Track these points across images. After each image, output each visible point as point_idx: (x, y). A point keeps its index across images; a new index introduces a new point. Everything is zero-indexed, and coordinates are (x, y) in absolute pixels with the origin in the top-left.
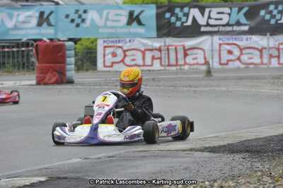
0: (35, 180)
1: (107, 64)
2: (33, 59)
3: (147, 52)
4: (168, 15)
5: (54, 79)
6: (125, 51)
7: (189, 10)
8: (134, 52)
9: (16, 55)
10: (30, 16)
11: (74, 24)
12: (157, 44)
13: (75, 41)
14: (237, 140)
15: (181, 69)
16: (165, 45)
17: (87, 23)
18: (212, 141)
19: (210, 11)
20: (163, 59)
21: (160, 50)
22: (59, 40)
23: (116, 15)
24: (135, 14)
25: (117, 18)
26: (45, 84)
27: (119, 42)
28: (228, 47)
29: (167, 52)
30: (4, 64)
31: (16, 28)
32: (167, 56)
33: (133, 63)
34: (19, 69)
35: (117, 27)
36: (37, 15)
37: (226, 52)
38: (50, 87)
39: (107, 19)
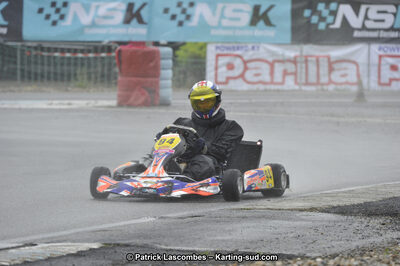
0: (85, 246)
1: (220, 79)
2: (117, 70)
3: (276, 65)
4: (307, 13)
5: (142, 99)
6: (245, 62)
7: (338, 7)
8: (258, 64)
9: (93, 63)
10: (114, 9)
12: (291, 53)
13: (175, 46)
14: (380, 198)
15: (323, 90)
16: (301, 56)
17: (195, 21)
18: (344, 197)
19: (367, 10)
20: (298, 75)
21: (294, 61)
22: (157, 44)
23: (235, 11)
24: (262, 10)
25: (236, 15)
26: (130, 106)
27: (238, 48)
28: (391, 61)
29: (304, 65)
30: (75, 75)
31: (93, 25)
32: (304, 70)
33: (256, 79)
34: (95, 83)
35: (234, 28)
36: (124, 7)
37: (388, 67)
38: (136, 110)
39: (222, 16)
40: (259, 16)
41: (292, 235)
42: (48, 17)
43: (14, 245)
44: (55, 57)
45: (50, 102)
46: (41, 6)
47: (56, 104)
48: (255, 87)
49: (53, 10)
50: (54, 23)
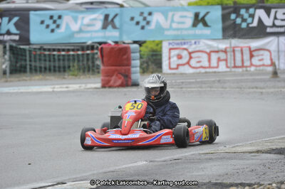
1: (172, 66)
2: (99, 62)
3: (213, 54)
4: (233, 16)
5: (119, 82)
6: (190, 53)
7: (255, 11)
8: (199, 54)
9: (81, 58)
10: (95, 19)
11: (139, 27)
12: (223, 45)
13: (140, 43)
15: (247, 71)
16: (231, 47)
18: (279, 142)
19: (276, 12)
20: (229, 61)
21: (225, 51)
22: (124, 43)
25: (182, 20)
26: (110, 87)
27: (185, 43)
29: (232, 54)
30: (69, 67)
31: (81, 31)
32: (232, 57)
33: (198, 65)
34: (84, 72)
36: (102, 17)
38: (116, 89)
39: (172, 21)
40: (199, 20)
41: (248, 170)
42: (48, 26)
43: (50, 184)
44: (54, 55)
45: (53, 87)
46: (42, 19)
47: (58, 88)
48: (198, 70)
49: (51, 21)
50: (53, 31)
